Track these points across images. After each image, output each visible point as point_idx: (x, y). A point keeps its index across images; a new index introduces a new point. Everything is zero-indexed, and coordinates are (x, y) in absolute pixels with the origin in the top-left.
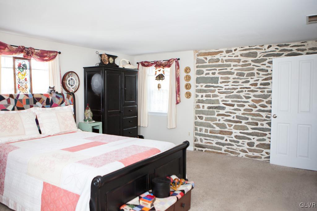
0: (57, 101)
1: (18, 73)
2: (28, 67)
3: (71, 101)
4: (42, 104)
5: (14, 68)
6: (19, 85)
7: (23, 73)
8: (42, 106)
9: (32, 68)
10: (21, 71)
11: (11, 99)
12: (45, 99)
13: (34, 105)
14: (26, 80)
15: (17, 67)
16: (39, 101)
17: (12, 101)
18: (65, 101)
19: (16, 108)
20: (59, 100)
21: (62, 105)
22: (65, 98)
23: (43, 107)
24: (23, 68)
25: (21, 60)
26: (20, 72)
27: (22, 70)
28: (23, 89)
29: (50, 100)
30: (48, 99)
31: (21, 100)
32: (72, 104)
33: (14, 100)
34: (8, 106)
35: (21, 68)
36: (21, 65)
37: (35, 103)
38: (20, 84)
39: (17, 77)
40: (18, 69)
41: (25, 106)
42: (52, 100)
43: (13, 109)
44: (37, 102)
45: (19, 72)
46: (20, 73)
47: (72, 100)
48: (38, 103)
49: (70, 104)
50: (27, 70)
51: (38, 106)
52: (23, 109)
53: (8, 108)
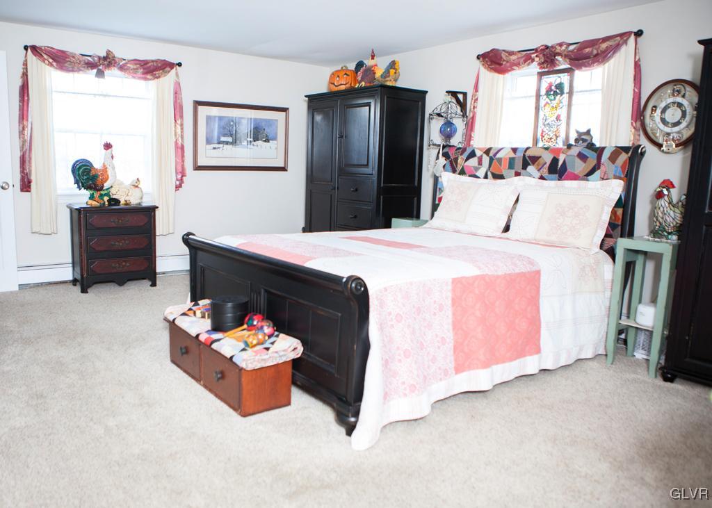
0: (579, 167)
1: (545, 106)
2: (566, 89)
3: (620, 169)
4: (539, 170)
5: (538, 96)
6: (543, 131)
7: (554, 103)
8: (538, 175)
9: (575, 89)
10: (551, 100)
11: (485, 156)
12: (547, 158)
13: (523, 172)
14: (558, 118)
15: (543, 92)
16: (533, 164)
17: (486, 160)
18: (602, 167)
19: (489, 174)
20: (584, 165)
21: (589, 177)
22: (602, 161)
23: (542, 178)
24: (555, 94)
25: (555, 75)
26: (549, 102)
27: (553, 98)
28: (551, 138)
29: (560, 163)
30: (555, 161)
31: (500, 160)
32: (620, 178)
33: (488, 158)
34: (477, 169)
35: (552, 93)
36: (553, 88)
37: (525, 167)
38: (545, 130)
39: (541, 113)
40: (545, 97)
41: (504, 173)
42: (564, 162)
43: (486, 177)
44: (529, 165)
45: (547, 103)
46: (548, 105)
47: (623, 167)
48: (531, 169)
49: (616, 177)
50: (564, 95)
51: (530, 175)
52: (501, 177)
53: (477, 174)
